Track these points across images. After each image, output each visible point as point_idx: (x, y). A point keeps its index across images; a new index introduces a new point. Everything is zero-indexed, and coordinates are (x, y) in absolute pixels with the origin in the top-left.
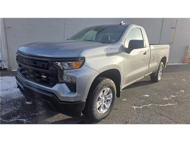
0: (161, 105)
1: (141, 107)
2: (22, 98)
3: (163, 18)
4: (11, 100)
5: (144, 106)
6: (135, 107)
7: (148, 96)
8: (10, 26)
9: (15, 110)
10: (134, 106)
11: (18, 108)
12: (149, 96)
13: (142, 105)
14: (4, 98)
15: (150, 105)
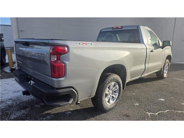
0: (180, 112)
1: (157, 114)
2: (31, 101)
3: (176, 18)
4: (21, 103)
5: (160, 112)
6: (149, 114)
7: (163, 100)
8: (23, 30)
9: (24, 114)
10: (148, 112)
11: (27, 111)
12: (165, 100)
13: (157, 112)
14: (15, 100)
15: (167, 111)
